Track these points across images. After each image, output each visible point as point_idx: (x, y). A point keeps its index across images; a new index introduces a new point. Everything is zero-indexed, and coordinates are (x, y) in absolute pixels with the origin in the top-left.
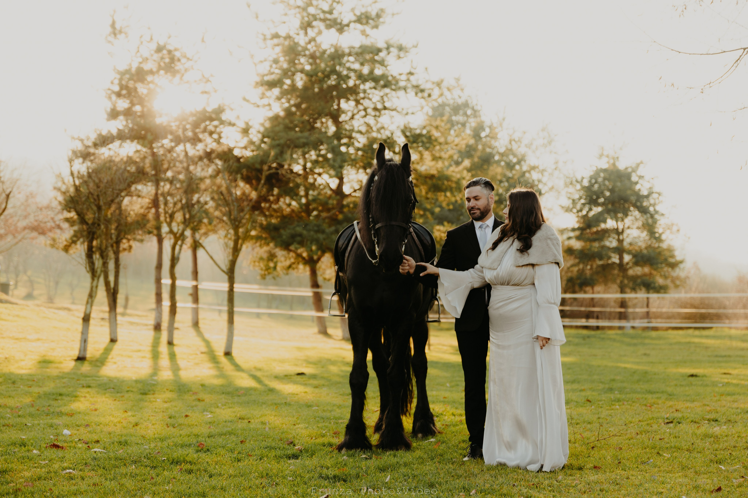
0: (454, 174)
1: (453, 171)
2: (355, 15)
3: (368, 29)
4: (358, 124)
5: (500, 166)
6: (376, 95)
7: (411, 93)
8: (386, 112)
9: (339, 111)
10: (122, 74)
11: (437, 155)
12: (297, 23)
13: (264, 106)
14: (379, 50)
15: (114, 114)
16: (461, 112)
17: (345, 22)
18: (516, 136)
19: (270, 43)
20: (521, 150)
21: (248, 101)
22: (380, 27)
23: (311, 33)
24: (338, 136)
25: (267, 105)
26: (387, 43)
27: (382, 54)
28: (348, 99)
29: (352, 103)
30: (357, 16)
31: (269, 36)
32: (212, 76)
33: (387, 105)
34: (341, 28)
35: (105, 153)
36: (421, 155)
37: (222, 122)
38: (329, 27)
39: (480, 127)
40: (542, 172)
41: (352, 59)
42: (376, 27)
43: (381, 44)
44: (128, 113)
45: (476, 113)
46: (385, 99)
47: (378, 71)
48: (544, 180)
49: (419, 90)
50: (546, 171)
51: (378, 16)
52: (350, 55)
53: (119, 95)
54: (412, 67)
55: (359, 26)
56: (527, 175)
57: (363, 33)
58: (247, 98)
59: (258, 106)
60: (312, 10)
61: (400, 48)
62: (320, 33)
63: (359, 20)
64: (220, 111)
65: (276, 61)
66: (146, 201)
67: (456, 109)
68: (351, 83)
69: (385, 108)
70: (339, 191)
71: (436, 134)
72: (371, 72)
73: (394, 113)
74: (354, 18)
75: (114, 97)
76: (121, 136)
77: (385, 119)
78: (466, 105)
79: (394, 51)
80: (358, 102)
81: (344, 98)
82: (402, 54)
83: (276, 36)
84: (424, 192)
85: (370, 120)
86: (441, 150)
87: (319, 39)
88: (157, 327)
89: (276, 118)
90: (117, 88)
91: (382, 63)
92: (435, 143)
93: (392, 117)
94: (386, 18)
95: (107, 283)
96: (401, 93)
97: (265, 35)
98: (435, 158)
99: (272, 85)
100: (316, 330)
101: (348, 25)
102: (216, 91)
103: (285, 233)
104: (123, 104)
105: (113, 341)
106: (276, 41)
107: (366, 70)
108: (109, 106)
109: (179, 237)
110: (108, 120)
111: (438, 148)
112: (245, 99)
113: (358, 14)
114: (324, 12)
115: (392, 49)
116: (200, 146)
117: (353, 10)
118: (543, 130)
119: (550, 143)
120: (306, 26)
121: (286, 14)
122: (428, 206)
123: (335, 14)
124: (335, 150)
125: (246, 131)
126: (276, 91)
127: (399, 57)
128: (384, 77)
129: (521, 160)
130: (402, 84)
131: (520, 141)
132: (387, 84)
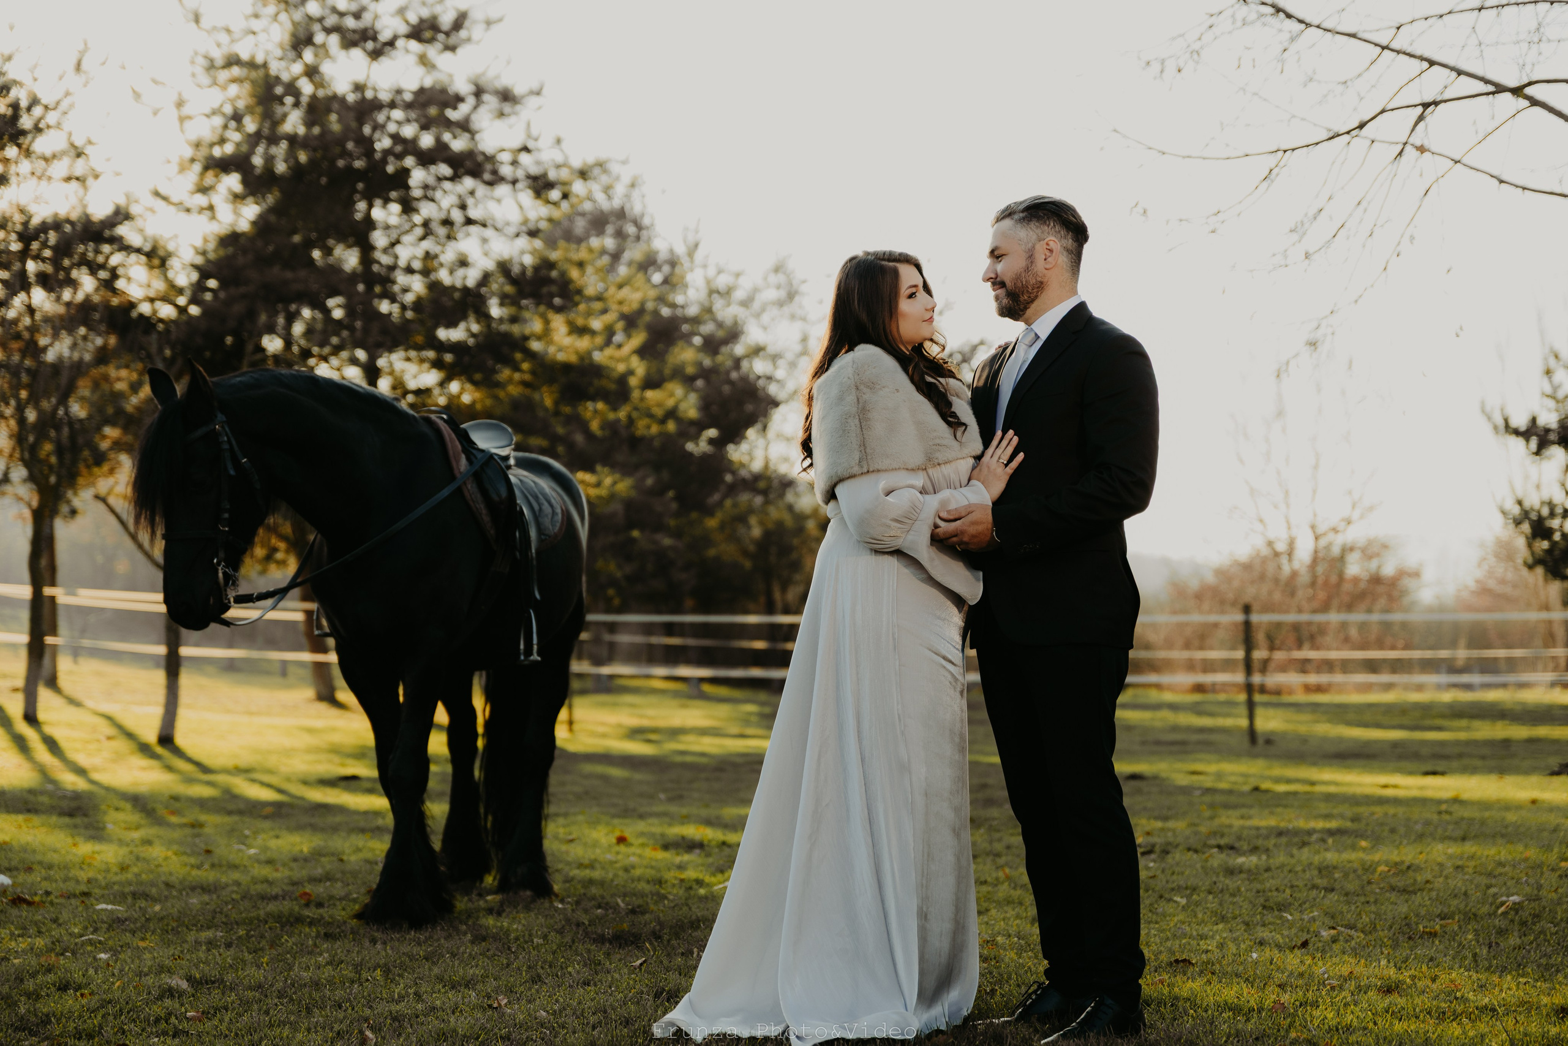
0: (612, 364)
1: (611, 358)
2: (407, 22)
3: (433, 52)
4: (409, 252)
5: (690, 344)
7: (525, 192)
8: (472, 229)
9: (369, 224)
11: (580, 322)
12: (282, 33)
13: (201, 210)
14: (459, 99)
16: (610, 229)
17: (385, 36)
18: (722, 282)
19: (224, 75)
20: (727, 312)
21: (165, 199)
22: (459, 51)
23: (309, 55)
25: (206, 209)
26: (475, 83)
27: (464, 109)
28: (387, 201)
29: (395, 208)
30: (413, 26)
31: (219, 62)
32: (90, 142)
33: (473, 213)
34: (378, 48)
36: (547, 322)
37: (119, 246)
38: (349, 44)
39: (650, 262)
40: (775, 358)
41: (397, 114)
42: (452, 48)
43: (462, 86)
45: (642, 232)
46: (470, 201)
47: (458, 144)
48: (780, 374)
50: (781, 357)
51: (458, 24)
52: (392, 105)
54: (529, 136)
55: (414, 45)
56: (745, 364)
57: (423, 60)
58: (162, 191)
59: (188, 210)
60: (312, 8)
61: (506, 96)
62: (327, 57)
63: (415, 34)
64: (114, 220)
65: (234, 115)
67: (599, 222)
68: (396, 165)
69: (469, 222)
72: (441, 146)
73: (489, 233)
74: (403, 29)
77: (465, 244)
78: (621, 214)
79: (491, 101)
80: (408, 207)
81: (379, 197)
82: (507, 108)
83: (232, 61)
84: (548, 402)
85: (435, 246)
86: (589, 314)
87: (325, 71)
89: (231, 240)
91: (464, 126)
92: (577, 298)
93: (485, 241)
94: (474, 30)
96: (505, 190)
97: (212, 61)
98: (575, 330)
99: (223, 166)
100: (310, 693)
101: (391, 43)
102: (96, 177)
106: (236, 71)
107: (427, 140)
111: (582, 307)
112: (157, 194)
113: (413, 19)
115: (486, 97)
117: (401, 11)
118: (777, 270)
119: (791, 296)
120: (301, 41)
121: (256, 16)
122: (560, 430)
123: (367, 19)
127: (501, 114)
128: (470, 155)
129: (733, 334)
130: (506, 170)
131: (726, 294)
132: (476, 172)
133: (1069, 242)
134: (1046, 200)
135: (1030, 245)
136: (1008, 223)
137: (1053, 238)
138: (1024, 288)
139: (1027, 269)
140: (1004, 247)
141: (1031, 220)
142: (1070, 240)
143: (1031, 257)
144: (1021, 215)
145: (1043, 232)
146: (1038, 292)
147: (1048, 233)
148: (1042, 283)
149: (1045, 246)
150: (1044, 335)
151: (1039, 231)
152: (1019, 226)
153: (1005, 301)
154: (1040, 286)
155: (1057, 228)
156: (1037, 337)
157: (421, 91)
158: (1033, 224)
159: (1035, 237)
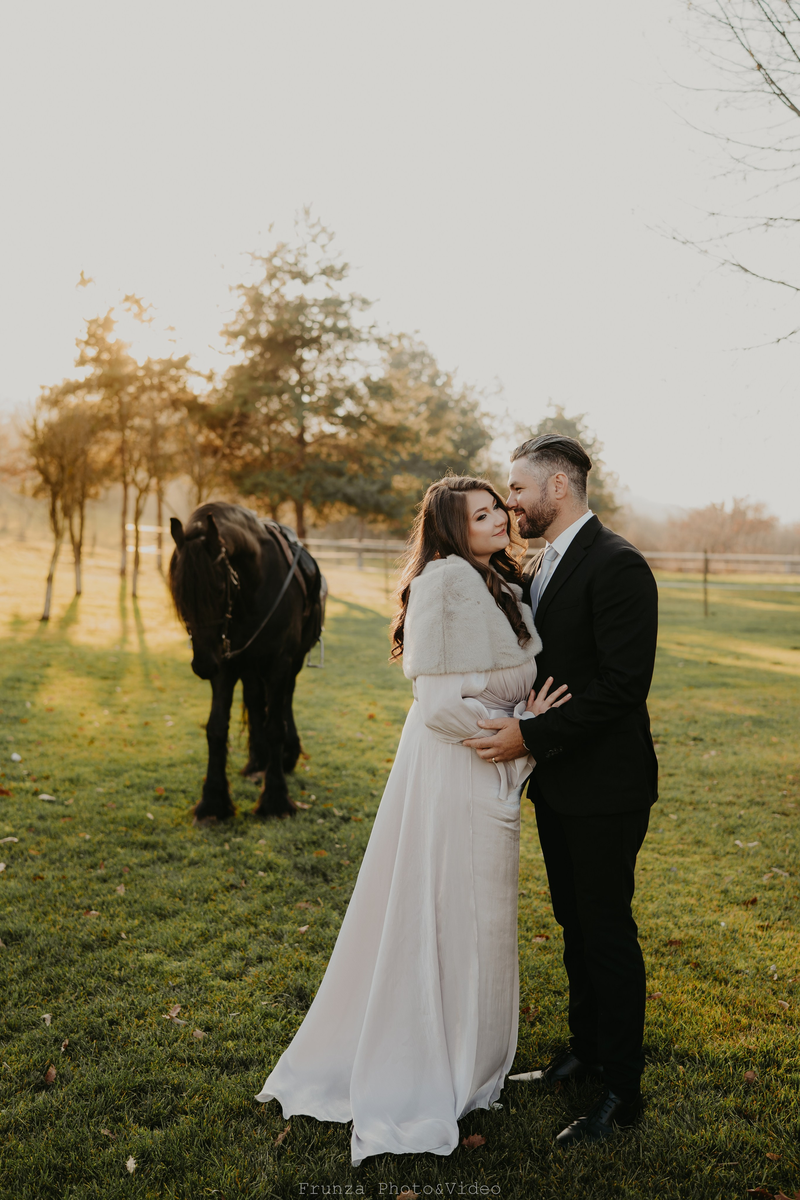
0: (413, 425)
1: (413, 423)
2: (320, 267)
3: (333, 282)
4: (318, 375)
5: (455, 412)
6: (338, 348)
7: (374, 346)
8: (348, 362)
9: (302, 360)
10: (92, 322)
11: (397, 406)
12: (263, 273)
13: (229, 354)
14: (343, 303)
15: (82, 362)
16: (418, 360)
17: (310, 274)
19: (235, 293)
20: (472, 397)
22: (343, 281)
23: (276, 283)
24: (300, 384)
26: (351, 295)
27: (346, 307)
28: (311, 349)
29: (314, 352)
30: (323, 269)
31: (234, 287)
33: (349, 356)
34: (306, 280)
35: (72, 400)
36: (383, 406)
37: (189, 371)
38: (294, 278)
39: (435, 376)
40: (493, 418)
41: (315, 310)
42: (340, 280)
43: (344, 297)
44: (97, 360)
45: (433, 362)
46: (348, 350)
47: (342, 324)
49: (380, 341)
50: (496, 417)
51: (343, 269)
52: (313, 305)
53: (87, 343)
54: (375, 320)
55: (324, 278)
56: (479, 421)
57: (328, 285)
59: (223, 354)
60: (277, 262)
61: (365, 302)
62: (284, 284)
63: (324, 272)
64: (185, 359)
65: (241, 312)
66: (112, 448)
67: (414, 357)
68: (315, 334)
69: (348, 359)
70: (300, 440)
71: (395, 385)
72: (335, 325)
73: (356, 364)
74: (319, 271)
75: (83, 345)
76: (88, 386)
77: (346, 370)
78: (423, 354)
79: (357, 303)
80: (321, 352)
81: (307, 347)
82: (365, 307)
83: (241, 286)
85: (333, 370)
86: (401, 402)
87: (283, 290)
88: (123, 572)
89: (240, 369)
90: (85, 337)
91: (345, 315)
92: (396, 396)
93: (354, 369)
94: (350, 272)
95: (72, 537)
96: (363, 345)
98: (395, 410)
99: (235, 335)
101: (313, 277)
103: (248, 483)
104: (91, 352)
105: (78, 593)
106: (241, 291)
107: (329, 323)
108: (76, 354)
109: (144, 490)
110: (76, 366)
111: (398, 400)
113: (323, 266)
114: (291, 265)
116: (165, 395)
117: (318, 262)
120: (272, 276)
121: (251, 266)
123: (301, 267)
124: (297, 400)
125: (210, 378)
126: (242, 339)
127: (361, 310)
128: (347, 330)
129: (474, 407)
130: (364, 336)
131: (472, 388)
132: (350, 336)
133: (575, 474)
134: (554, 440)
135: (544, 479)
136: (523, 461)
137: (562, 473)
138: (540, 516)
139: (542, 500)
140: (521, 482)
141: (542, 459)
142: (576, 473)
143: (544, 490)
144: (534, 454)
145: (553, 468)
146: (552, 518)
147: (558, 469)
148: (555, 511)
149: (556, 480)
150: (562, 552)
151: (550, 468)
152: (533, 464)
153: (526, 527)
154: (555, 513)
155: (565, 463)
156: (557, 554)
157: (326, 300)
158: (545, 462)
159: (547, 473)
